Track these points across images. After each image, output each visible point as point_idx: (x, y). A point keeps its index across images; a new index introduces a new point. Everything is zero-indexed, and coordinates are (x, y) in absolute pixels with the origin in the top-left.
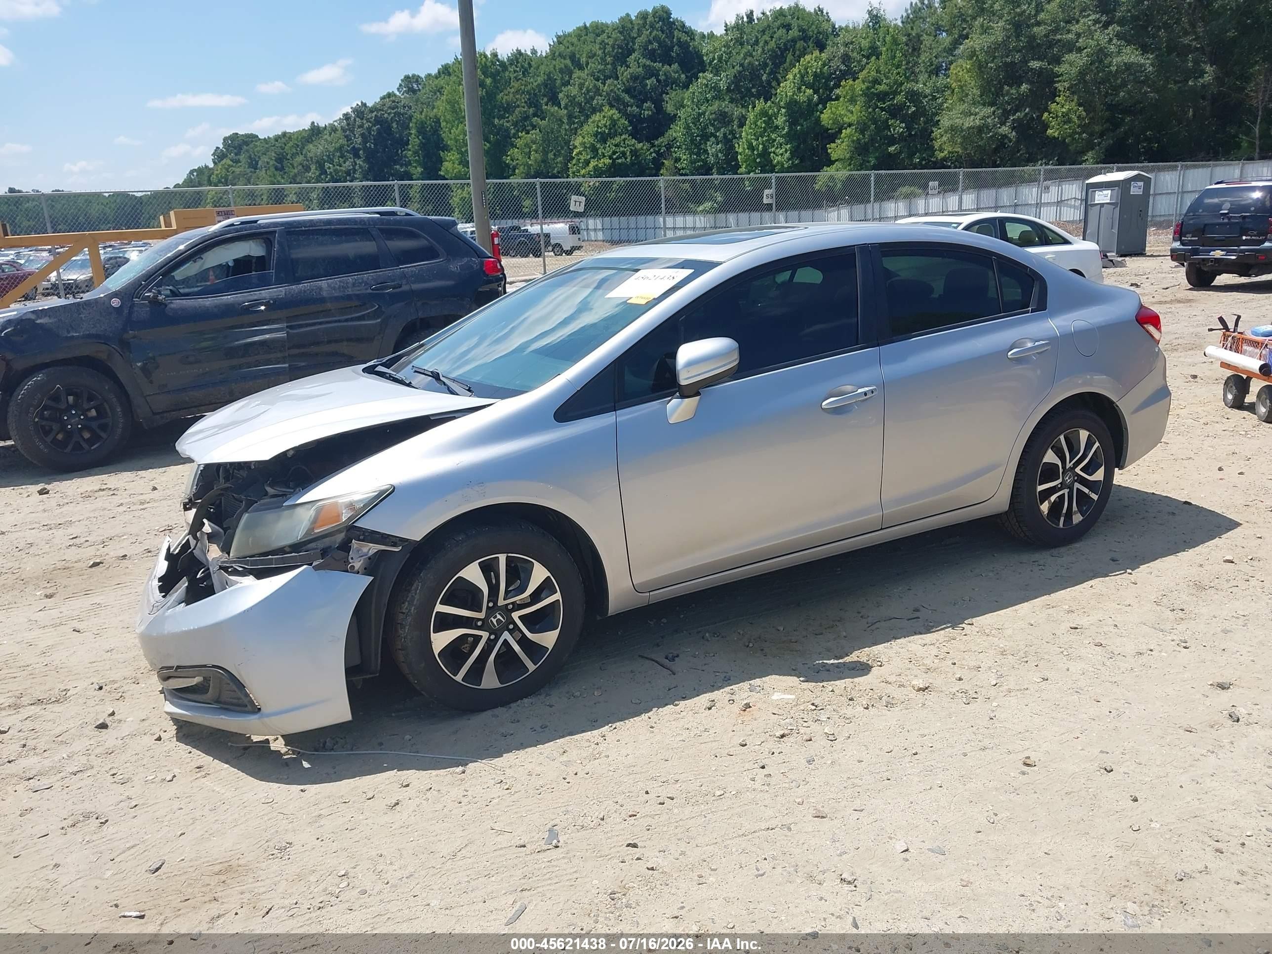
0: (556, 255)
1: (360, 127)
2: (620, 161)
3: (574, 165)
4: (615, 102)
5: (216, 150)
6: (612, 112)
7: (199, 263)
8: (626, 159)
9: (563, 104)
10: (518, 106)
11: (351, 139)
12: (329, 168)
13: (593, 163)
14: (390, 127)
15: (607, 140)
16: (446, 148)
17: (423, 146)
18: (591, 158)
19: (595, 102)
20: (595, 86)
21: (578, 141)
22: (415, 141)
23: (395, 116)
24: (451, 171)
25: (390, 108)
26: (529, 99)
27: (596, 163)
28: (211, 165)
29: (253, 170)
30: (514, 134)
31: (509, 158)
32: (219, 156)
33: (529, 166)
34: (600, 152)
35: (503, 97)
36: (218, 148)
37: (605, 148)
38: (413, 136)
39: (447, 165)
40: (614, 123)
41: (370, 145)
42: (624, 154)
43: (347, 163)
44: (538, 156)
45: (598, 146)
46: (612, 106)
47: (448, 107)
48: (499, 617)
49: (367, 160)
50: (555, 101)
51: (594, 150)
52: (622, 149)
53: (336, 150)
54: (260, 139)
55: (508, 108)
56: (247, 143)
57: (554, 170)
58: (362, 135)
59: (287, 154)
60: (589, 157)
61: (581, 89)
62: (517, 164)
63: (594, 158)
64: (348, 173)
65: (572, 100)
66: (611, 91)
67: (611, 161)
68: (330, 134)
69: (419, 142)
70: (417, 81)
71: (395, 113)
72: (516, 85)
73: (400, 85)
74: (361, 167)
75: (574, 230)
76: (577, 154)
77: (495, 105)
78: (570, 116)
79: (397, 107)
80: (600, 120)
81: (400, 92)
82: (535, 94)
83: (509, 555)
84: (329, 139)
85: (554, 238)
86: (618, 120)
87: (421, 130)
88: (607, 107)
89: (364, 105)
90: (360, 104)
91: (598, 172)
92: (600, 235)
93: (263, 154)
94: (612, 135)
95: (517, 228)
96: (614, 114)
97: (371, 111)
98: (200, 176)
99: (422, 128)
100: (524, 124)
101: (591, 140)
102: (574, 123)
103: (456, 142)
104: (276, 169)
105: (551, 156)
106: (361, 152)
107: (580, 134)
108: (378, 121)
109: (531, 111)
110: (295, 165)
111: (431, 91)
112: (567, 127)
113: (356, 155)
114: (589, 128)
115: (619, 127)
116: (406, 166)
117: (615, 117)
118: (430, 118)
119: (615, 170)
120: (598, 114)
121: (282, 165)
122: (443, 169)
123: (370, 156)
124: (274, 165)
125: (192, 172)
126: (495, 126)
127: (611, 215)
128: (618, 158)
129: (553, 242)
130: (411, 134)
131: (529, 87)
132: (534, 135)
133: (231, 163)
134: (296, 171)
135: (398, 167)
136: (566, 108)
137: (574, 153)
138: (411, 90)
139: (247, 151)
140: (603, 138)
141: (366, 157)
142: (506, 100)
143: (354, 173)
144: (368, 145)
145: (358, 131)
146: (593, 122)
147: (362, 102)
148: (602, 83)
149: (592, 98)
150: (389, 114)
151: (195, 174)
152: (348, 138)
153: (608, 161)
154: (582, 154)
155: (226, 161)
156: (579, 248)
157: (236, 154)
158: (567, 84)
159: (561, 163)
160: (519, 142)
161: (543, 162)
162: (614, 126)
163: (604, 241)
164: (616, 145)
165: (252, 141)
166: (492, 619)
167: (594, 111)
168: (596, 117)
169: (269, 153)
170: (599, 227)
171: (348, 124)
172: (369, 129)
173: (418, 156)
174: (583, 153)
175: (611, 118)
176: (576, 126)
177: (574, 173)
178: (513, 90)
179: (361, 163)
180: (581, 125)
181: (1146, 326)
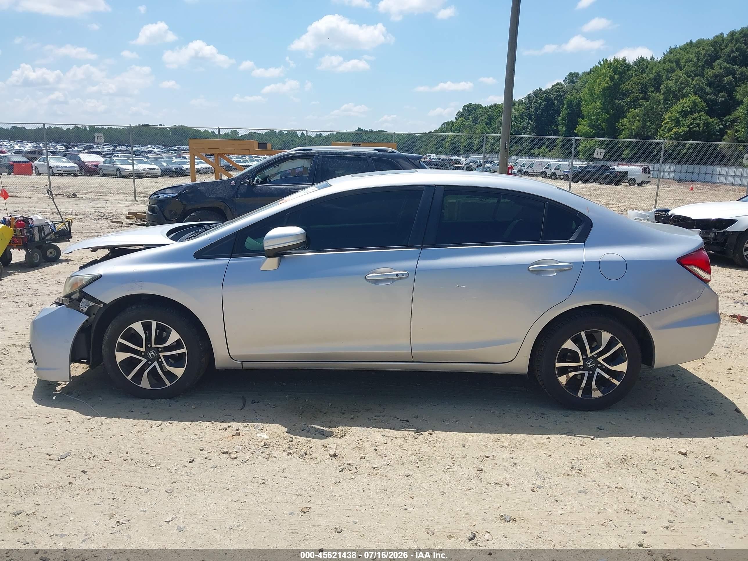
0: (630, 185)
1: (535, 102)
2: (694, 129)
3: (662, 130)
4: (699, 91)
5: (458, 112)
6: (695, 97)
7: (277, 168)
8: (699, 128)
9: (662, 91)
10: (633, 93)
11: (529, 109)
12: (514, 125)
13: (675, 130)
14: (553, 103)
15: (688, 115)
16: (583, 117)
17: (568, 115)
18: (674, 127)
19: (685, 91)
20: (687, 80)
21: (667, 116)
22: (564, 111)
23: (557, 97)
24: (582, 130)
25: (555, 92)
26: (642, 88)
27: (677, 130)
28: (455, 121)
29: (474, 124)
30: (627, 110)
31: (620, 124)
32: (459, 115)
33: (632, 130)
34: (681, 123)
35: (624, 87)
36: (459, 111)
37: (685, 121)
38: (564, 109)
39: (580, 127)
40: (695, 104)
41: (539, 113)
42: (698, 125)
43: (524, 123)
44: (639, 124)
45: (681, 119)
46: (696, 94)
47: (588, 92)
48: (152, 353)
49: (536, 121)
50: (658, 90)
51: (678, 122)
52: (697, 122)
53: (519, 115)
54: (483, 107)
55: (625, 94)
56: (475, 109)
57: (648, 132)
58: (535, 107)
59: (494, 116)
60: (673, 126)
61: (676, 83)
62: (625, 128)
63: (676, 126)
64: (524, 128)
65: (669, 90)
66: (697, 84)
67: (688, 129)
68: (519, 106)
69: (567, 112)
70: (576, 76)
71: (557, 95)
72: (635, 79)
73: (566, 78)
74: (531, 125)
75: (646, 171)
76: (665, 124)
77: (618, 92)
78: (665, 100)
79: (559, 91)
80: (685, 103)
81: (565, 82)
82: (646, 85)
83: (158, 322)
84: (517, 108)
85: (630, 175)
86: (699, 102)
87: (570, 106)
88: (693, 94)
89: (541, 89)
90: (538, 89)
91: (677, 136)
92: (672, 176)
93: (482, 115)
94: (691, 113)
95: (607, 167)
96: (696, 99)
97: (544, 93)
98: (448, 126)
99: (570, 104)
100: (634, 104)
101: (677, 115)
102: (667, 104)
103: (588, 113)
104: (487, 124)
105: (648, 124)
106: (533, 117)
107: (670, 111)
108: (546, 99)
109: (641, 95)
110: (497, 122)
111: (583, 82)
112: (663, 106)
113: (530, 119)
114: (677, 107)
115: (699, 108)
116: (558, 125)
117: (697, 101)
118: (577, 98)
119: (690, 135)
120: (685, 99)
121: (490, 122)
122: (577, 129)
123: (538, 119)
124: (486, 121)
125: (444, 124)
126: (615, 104)
127: (683, 163)
128: (693, 128)
129: (629, 177)
130: (564, 107)
131: (642, 81)
132: (639, 111)
133: (464, 120)
134: (496, 125)
135: (553, 126)
136: (664, 94)
137: (663, 123)
138: (572, 82)
139: (474, 114)
140: (685, 114)
141: (536, 120)
142: (626, 88)
143: (527, 128)
144: (538, 113)
145: (534, 105)
146: (680, 104)
147: (540, 88)
148: (692, 79)
149: (683, 89)
150: (554, 95)
151: (445, 125)
152: (527, 108)
153: (685, 129)
154: (668, 124)
155: (462, 119)
156: (648, 182)
157: (468, 115)
158: (668, 79)
159: (654, 128)
160: (629, 115)
161: (641, 127)
162: (695, 106)
163: (674, 179)
164: (693, 119)
165: (478, 108)
166: (149, 353)
167: (683, 97)
168: (685, 100)
169: (485, 115)
170: (672, 170)
171: (529, 101)
172: (540, 104)
173: (565, 121)
174: (670, 123)
175: (694, 102)
176: (668, 106)
177: (660, 135)
178: (632, 82)
179: (532, 123)
180: (672, 105)
181: (690, 267)
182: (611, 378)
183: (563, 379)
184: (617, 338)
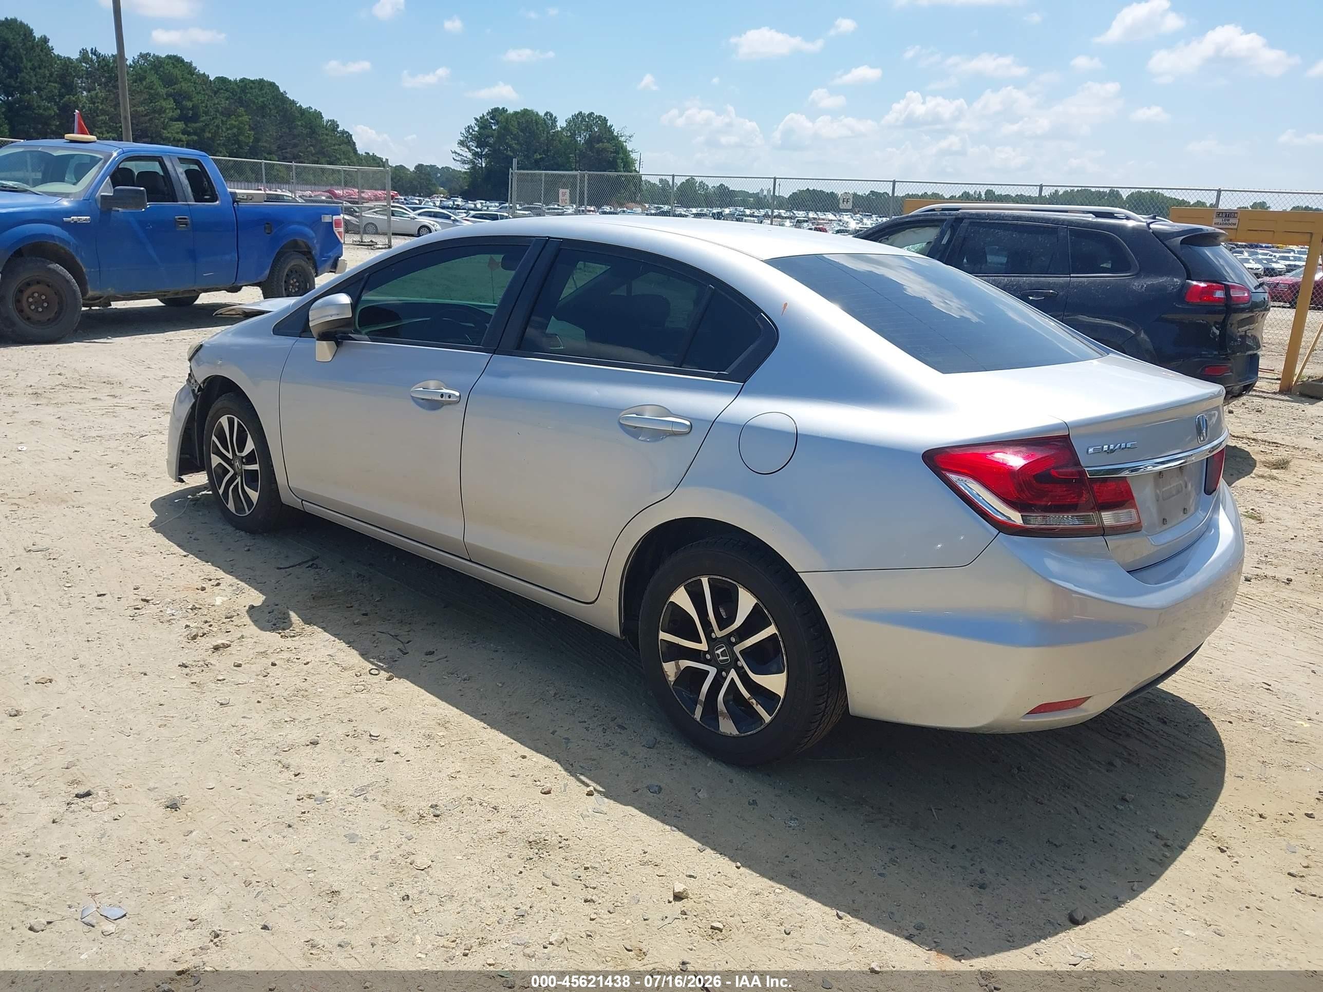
48: (238, 464)
83: (238, 420)
166: (235, 462)
181: (953, 477)
182: (754, 701)
183: (670, 669)
184: (768, 611)
